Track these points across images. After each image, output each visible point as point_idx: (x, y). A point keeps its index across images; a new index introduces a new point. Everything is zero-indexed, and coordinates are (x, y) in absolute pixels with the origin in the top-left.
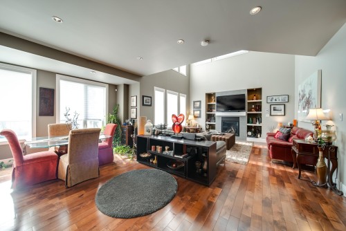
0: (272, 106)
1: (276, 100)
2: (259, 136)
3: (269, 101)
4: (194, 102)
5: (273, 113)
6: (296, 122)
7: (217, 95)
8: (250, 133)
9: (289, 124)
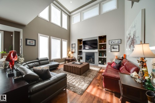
0: (112, 46)
1: (114, 42)
2: (105, 63)
3: (110, 43)
4: (72, 44)
5: (113, 50)
6: (125, 55)
7: (83, 40)
8: (100, 62)
9: (121, 57)
